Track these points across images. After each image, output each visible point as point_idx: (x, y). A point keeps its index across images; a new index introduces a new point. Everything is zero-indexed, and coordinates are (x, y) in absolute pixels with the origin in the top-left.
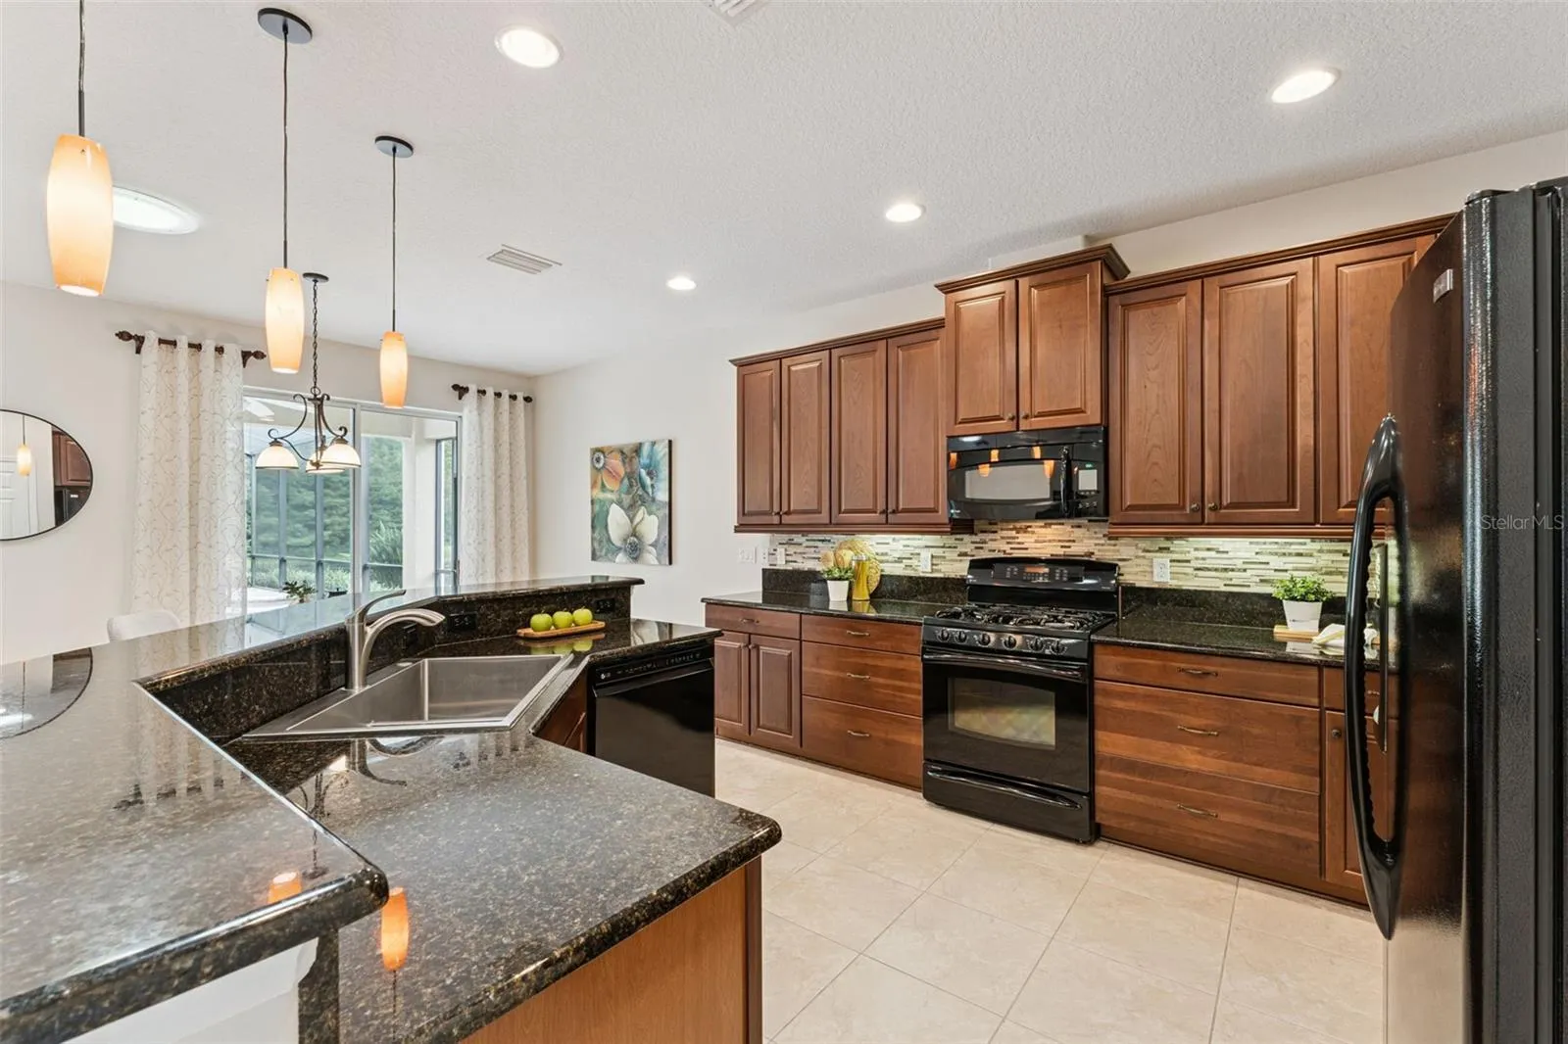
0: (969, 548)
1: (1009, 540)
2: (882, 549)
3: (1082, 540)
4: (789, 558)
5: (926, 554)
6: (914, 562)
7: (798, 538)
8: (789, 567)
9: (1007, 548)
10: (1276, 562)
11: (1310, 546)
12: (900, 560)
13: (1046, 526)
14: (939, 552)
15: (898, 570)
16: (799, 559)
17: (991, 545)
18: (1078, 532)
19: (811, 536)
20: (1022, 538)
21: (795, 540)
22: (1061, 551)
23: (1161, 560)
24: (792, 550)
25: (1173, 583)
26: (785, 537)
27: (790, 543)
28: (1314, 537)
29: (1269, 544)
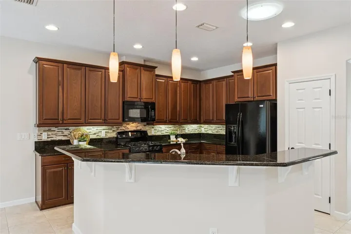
0: (115, 129)
1: (125, 127)
2: (88, 131)
3: (140, 127)
4: (49, 136)
5: (103, 132)
6: (100, 134)
7: (53, 129)
8: (49, 140)
9: (124, 129)
10: (168, 129)
11: (171, 126)
12: (95, 134)
13: (133, 123)
14: (107, 131)
15: (94, 137)
16: (54, 136)
17: (121, 128)
18: (139, 125)
19: (59, 128)
20: (128, 126)
21: (52, 129)
22: (136, 129)
23: (153, 129)
24: (50, 133)
25: (154, 134)
26: (47, 128)
27: (49, 130)
28: (172, 125)
29: (167, 126)
